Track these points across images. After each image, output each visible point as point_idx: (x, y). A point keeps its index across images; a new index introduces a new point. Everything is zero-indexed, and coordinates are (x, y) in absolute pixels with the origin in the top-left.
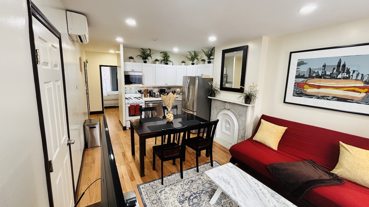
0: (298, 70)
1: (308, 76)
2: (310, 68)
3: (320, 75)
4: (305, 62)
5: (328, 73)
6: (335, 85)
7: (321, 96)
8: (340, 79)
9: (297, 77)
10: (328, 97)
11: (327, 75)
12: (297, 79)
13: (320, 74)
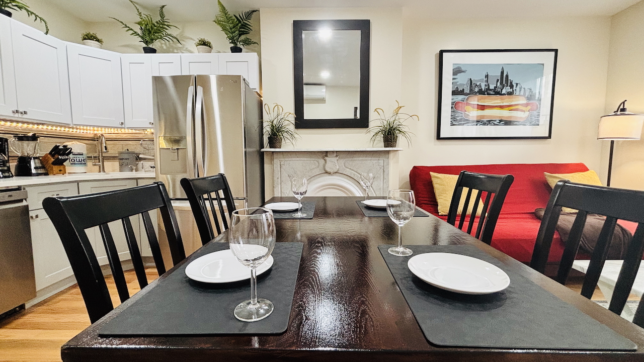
0: (454, 81)
1: (468, 92)
2: (471, 79)
3: (483, 90)
4: (463, 69)
5: (492, 87)
6: (500, 103)
7: (487, 121)
8: (504, 94)
9: (454, 93)
10: (495, 121)
11: (491, 90)
12: (455, 97)
13: (483, 88)
